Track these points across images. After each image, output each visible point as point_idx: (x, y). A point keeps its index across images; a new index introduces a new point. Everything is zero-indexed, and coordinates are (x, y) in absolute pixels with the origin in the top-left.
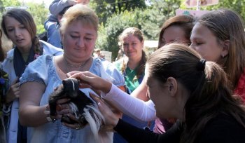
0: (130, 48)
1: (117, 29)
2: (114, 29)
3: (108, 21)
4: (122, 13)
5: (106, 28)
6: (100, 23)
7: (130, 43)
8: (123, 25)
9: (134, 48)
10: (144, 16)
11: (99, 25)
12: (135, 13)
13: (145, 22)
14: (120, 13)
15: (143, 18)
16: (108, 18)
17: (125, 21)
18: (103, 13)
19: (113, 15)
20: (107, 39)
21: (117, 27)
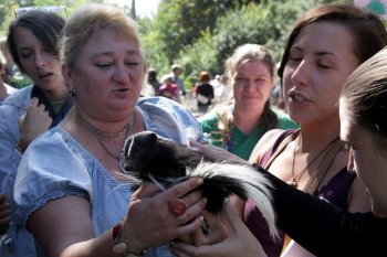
0: (252, 89)
1: (235, 38)
2: (231, 38)
3: (218, 24)
4: (244, 7)
5: (215, 38)
6: (204, 29)
7: (253, 78)
8: (246, 30)
9: (258, 90)
10: (285, 11)
11: (202, 32)
12: (269, 7)
13: (287, 23)
14: (240, 8)
15: (284, 16)
16: (219, 19)
17: (249, 23)
18: (209, 10)
19: (227, 13)
20: (217, 56)
21: (235, 34)
